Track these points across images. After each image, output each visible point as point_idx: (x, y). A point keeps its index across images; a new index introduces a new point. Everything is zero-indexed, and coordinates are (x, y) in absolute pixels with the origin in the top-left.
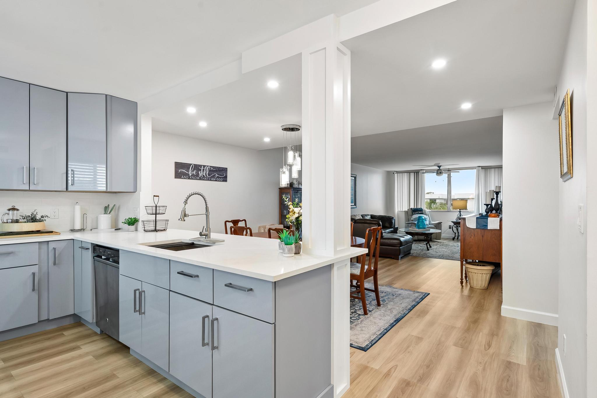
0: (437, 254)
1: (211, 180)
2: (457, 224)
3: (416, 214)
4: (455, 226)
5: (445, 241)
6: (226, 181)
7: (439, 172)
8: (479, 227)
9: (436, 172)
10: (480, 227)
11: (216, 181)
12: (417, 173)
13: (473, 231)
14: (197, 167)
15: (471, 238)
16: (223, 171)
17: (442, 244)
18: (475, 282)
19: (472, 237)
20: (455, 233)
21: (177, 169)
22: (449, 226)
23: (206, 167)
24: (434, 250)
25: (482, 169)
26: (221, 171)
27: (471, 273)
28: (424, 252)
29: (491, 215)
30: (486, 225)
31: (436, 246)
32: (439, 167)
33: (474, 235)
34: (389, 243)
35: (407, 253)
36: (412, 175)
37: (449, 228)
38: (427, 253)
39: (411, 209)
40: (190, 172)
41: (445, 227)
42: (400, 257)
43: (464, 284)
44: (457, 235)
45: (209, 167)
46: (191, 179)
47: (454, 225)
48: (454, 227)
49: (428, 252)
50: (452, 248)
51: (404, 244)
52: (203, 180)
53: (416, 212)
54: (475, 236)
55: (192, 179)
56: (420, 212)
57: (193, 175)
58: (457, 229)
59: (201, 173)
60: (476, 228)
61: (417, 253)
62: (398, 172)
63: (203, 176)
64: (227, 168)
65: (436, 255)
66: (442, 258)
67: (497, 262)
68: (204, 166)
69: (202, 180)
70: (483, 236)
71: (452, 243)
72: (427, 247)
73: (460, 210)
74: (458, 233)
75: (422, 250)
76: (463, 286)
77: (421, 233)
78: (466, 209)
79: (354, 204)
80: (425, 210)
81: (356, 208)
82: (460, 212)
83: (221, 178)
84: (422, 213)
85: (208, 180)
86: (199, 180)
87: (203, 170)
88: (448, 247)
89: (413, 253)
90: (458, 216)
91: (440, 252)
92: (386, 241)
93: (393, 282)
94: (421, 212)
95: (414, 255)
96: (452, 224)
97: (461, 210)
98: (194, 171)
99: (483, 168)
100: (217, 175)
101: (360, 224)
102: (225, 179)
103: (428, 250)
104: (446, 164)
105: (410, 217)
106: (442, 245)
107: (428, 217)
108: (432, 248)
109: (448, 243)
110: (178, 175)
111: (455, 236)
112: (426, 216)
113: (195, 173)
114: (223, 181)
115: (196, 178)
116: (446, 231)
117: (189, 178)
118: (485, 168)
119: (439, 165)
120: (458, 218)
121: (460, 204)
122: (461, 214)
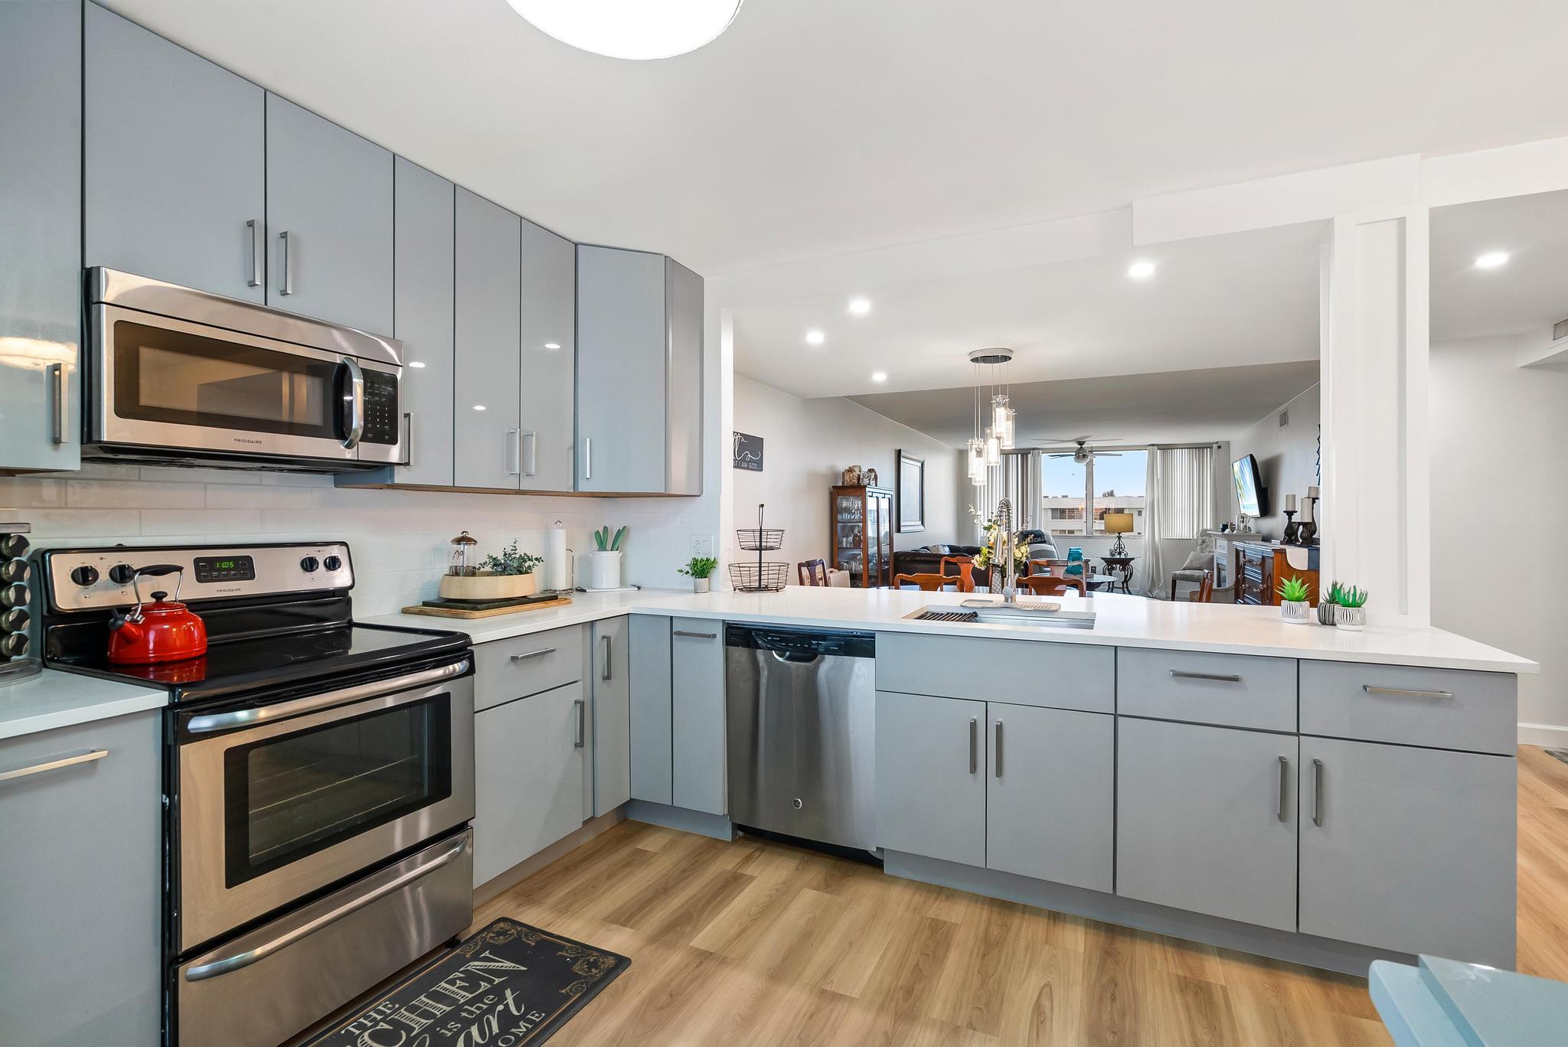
1: (741, 467)
4: (1110, 567)
6: (762, 469)
7: (1079, 455)
9: (1074, 454)
11: (748, 468)
12: (1023, 454)
16: (756, 445)
23: (736, 436)
25: (1157, 449)
32: (1081, 443)
45: (740, 437)
56: (1039, 540)
64: (761, 439)
73: (1119, 533)
78: (1131, 530)
80: (1047, 534)
81: (925, 530)
82: (1120, 537)
83: (754, 462)
84: (1044, 542)
85: (738, 467)
90: (1116, 546)
94: (1043, 538)
97: (1121, 534)
99: (1159, 447)
100: (749, 456)
102: (760, 464)
104: (1094, 439)
112: (1050, 547)
114: (758, 469)
118: (1165, 448)
119: (1081, 440)
120: (1115, 550)
121: (1120, 521)
122: (1121, 543)
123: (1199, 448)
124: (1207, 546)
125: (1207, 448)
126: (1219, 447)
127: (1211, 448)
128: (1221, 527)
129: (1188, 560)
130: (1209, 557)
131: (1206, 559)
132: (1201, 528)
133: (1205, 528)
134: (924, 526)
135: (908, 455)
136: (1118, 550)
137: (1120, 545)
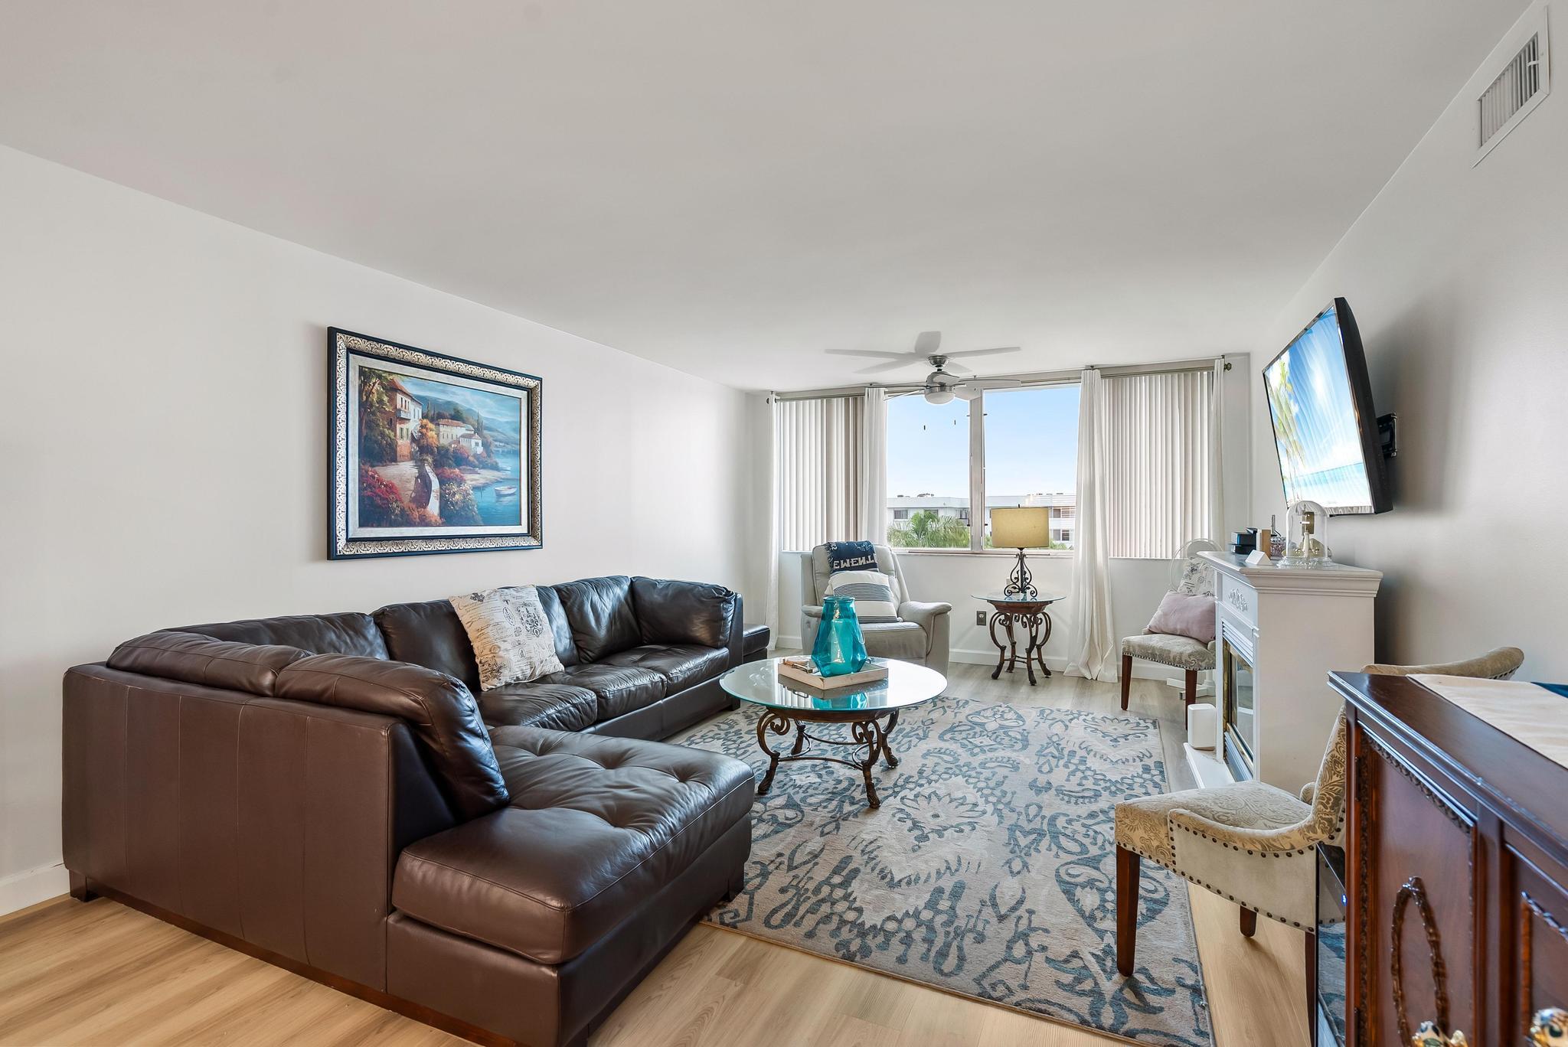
2: (1008, 611)
3: (846, 569)
4: (1002, 617)
7: (936, 387)
12: (855, 397)
20: (1003, 649)
22: (979, 614)
25: (1103, 377)
32: (938, 361)
36: (839, 405)
37: (978, 624)
39: (830, 546)
41: (962, 620)
44: (1008, 654)
47: (999, 613)
48: (996, 620)
53: (845, 561)
56: (862, 561)
58: (1010, 631)
62: (783, 397)
73: (1021, 549)
74: (1013, 644)
78: (1043, 542)
79: (523, 529)
80: (882, 552)
81: (541, 546)
82: (1022, 557)
84: (872, 566)
90: (1015, 575)
94: (867, 559)
96: (992, 611)
97: (1025, 551)
99: (1106, 372)
103: (874, 801)
104: (966, 351)
105: (820, 581)
107: (895, 581)
111: (1002, 661)
112: (884, 579)
116: (966, 636)
118: (1116, 375)
119: (935, 353)
120: (1014, 583)
121: (1021, 526)
122: (1026, 569)
123: (1183, 374)
124: (1201, 580)
125: (1201, 369)
126: (1227, 367)
127: (1210, 368)
128: (1235, 540)
129: (1159, 612)
130: (1205, 607)
131: (1197, 611)
132: (1189, 538)
133: (1198, 537)
134: (535, 537)
135: (408, 355)
136: (1019, 584)
137: (1023, 573)
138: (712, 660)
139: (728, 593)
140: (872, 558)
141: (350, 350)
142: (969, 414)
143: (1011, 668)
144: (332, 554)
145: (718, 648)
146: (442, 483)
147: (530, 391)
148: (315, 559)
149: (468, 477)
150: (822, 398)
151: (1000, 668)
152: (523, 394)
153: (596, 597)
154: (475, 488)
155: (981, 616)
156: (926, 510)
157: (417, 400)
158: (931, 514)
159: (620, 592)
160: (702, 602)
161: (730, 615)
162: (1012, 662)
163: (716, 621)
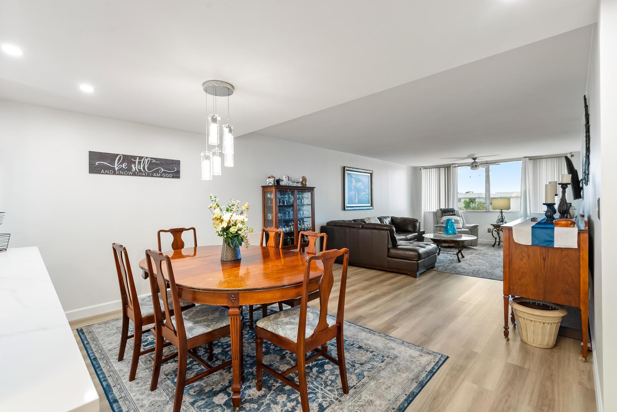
0: (471, 268)
1: (152, 176)
2: (497, 227)
3: (446, 215)
4: (496, 229)
5: (482, 248)
6: (178, 177)
7: (474, 165)
8: (537, 242)
9: (470, 165)
10: (539, 243)
11: (161, 177)
12: (448, 167)
13: (526, 249)
14: (129, 159)
15: (522, 260)
16: (173, 164)
17: (478, 252)
18: (530, 335)
19: (525, 260)
20: (496, 238)
21: (92, 161)
22: (488, 229)
23: (145, 159)
24: (468, 261)
25: (529, 160)
26: (170, 164)
27: (523, 319)
28: (454, 265)
29: (560, 222)
30: (551, 239)
31: (471, 256)
32: (475, 159)
33: (529, 256)
34: (403, 255)
35: (430, 267)
36: (442, 170)
37: (488, 232)
38: (457, 267)
39: (441, 209)
40: (116, 165)
41: (483, 230)
42: (418, 273)
43: (510, 336)
44: (498, 240)
45: (150, 159)
46: (118, 174)
47: (494, 228)
48: (494, 230)
49: (459, 264)
50: (491, 259)
51: (423, 256)
52: (140, 176)
53: (446, 214)
54: (531, 256)
55: (120, 175)
56: (451, 213)
57: (121, 169)
58: (498, 234)
59: (135, 166)
60: (533, 245)
61: (443, 266)
62: (425, 168)
63: (140, 170)
64: (179, 161)
65: (469, 271)
66: (477, 275)
67: (573, 305)
68: (141, 158)
69: (138, 176)
70: (544, 259)
71: (491, 252)
72: (458, 258)
73: (501, 210)
74: (500, 238)
75: (452, 261)
76: (508, 340)
77: (449, 241)
78: (509, 208)
79: (370, 205)
80: (457, 211)
81: (373, 209)
82: (502, 212)
83: (169, 173)
84: (454, 215)
85: (148, 176)
86: (132, 175)
87: (140, 163)
88: (487, 257)
89: (438, 267)
90: (499, 217)
91: (475, 265)
92: (400, 252)
93: (394, 325)
95: (440, 269)
96: (492, 227)
97: (502, 211)
98: (124, 164)
99: (531, 158)
100: (163, 170)
101: (368, 231)
102: (176, 175)
103: (459, 261)
104: (483, 156)
105: (439, 219)
106: (479, 254)
107: (461, 219)
108: (465, 258)
109: (486, 251)
110: (94, 169)
111: (496, 242)
112: (458, 218)
113: (125, 167)
114: (173, 177)
115: (126, 173)
116: (484, 236)
117: (114, 173)
118: (533, 159)
119: (474, 157)
120: (499, 220)
121: (501, 203)
122: (503, 216)
123: (556, 157)
125: (563, 157)
126: (572, 156)
134: (372, 207)
135: (354, 170)
136: (501, 220)
137: (502, 217)
138: (415, 235)
139: (417, 220)
140: (454, 213)
141: (347, 170)
142: (485, 171)
143: (499, 244)
144: (344, 209)
145: (416, 233)
146: (358, 195)
147: (371, 174)
148: (342, 210)
149: (361, 193)
150: (437, 168)
151: (495, 244)
152: (369, 175)
153: (386, 221)
154: (363, 196)
155: (489, 230)
156: (470, 199)
157: (354, 178)
158: (472, 200)
159: (390, 219)
160: (410, 222)
161: (418, 225)
162: (499, 242)
163: (414, 227)
